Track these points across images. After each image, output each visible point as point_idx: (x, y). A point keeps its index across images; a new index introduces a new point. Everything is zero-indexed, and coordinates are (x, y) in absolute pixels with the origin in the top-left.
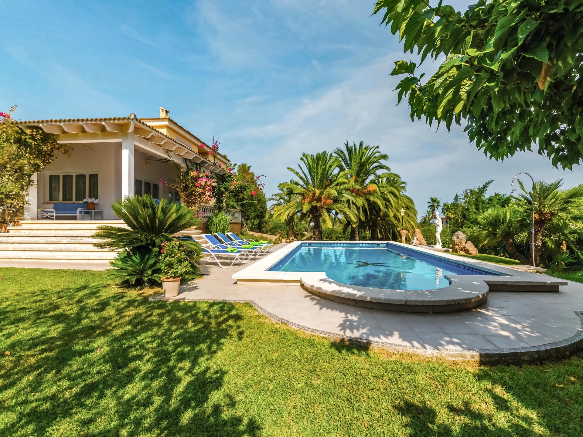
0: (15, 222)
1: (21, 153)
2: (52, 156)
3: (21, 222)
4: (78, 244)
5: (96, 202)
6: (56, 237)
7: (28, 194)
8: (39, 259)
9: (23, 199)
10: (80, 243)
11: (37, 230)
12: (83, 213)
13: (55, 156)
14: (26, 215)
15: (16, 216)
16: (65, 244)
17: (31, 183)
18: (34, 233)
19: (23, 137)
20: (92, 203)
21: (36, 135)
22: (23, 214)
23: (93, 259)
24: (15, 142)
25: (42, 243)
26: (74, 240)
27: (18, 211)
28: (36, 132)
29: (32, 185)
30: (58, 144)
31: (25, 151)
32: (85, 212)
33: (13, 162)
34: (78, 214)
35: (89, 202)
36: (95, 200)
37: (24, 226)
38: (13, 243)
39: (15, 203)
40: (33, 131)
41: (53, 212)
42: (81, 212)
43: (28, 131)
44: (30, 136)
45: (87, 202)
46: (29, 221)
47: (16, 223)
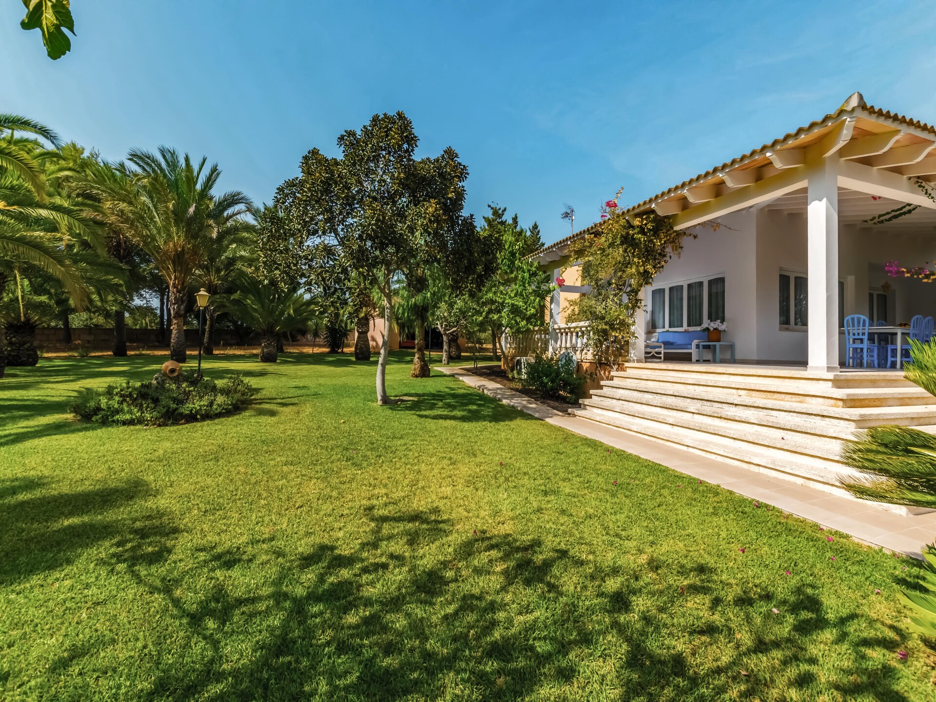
0: (619, 365)
1: (627, 258)
2: (665, 256)
3: (627, 364)
4: (717, 417)
5: (722, 327)
6: (675, 396)
7: (634, 322)
8: (655, 437)
9: (629, 329)
10: (721, 418)
11: (647, 380)
12: (701, 347)
13: (668, 255)
14: (633, 354)
15: (621, 355)
16: (693, 413)
17: (639, 305)
18: (642, 385)
19: (631, 232)
20: (716, 329)
21: (646, 224)
22: (628, 352)
23: (759, 465)
24: (622, 243)
25: (656, 406)
26: (708, 408)
27: (622, 347)
28: (646, 219)
29: (639, 307)
30: (676, 231)
31: (633, 253)
32: (705, 347)
33: (620, 274)
34: (693, 351)
35: (712, 329)
36: (720, 324)
37: (630, 372)
38: (619, 399)
39: (620, 337)
40: (643, 219)
41: (660, 347)
42: (698, 346)
43: (637, 222)
44: (638, 229)
45: (708, 329)
46: (636, 365)
47: (621, 368)
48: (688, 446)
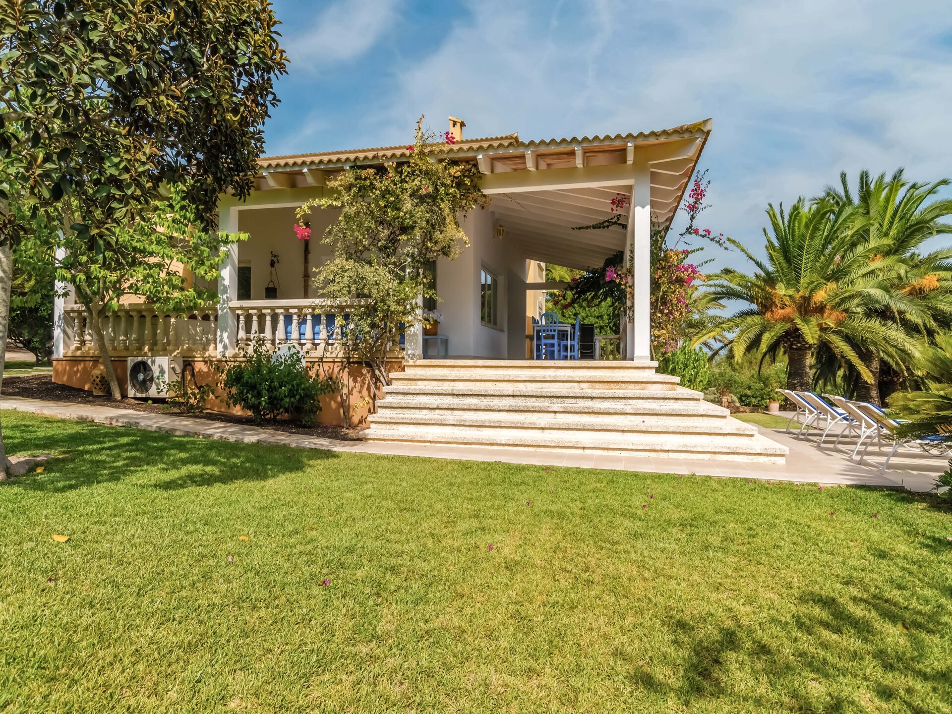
3: (405, 362)
48: (584, 448)
